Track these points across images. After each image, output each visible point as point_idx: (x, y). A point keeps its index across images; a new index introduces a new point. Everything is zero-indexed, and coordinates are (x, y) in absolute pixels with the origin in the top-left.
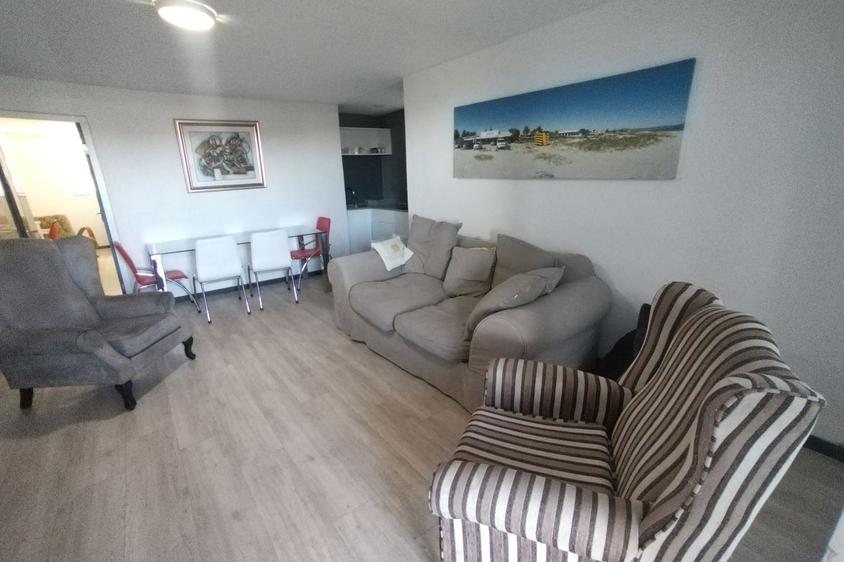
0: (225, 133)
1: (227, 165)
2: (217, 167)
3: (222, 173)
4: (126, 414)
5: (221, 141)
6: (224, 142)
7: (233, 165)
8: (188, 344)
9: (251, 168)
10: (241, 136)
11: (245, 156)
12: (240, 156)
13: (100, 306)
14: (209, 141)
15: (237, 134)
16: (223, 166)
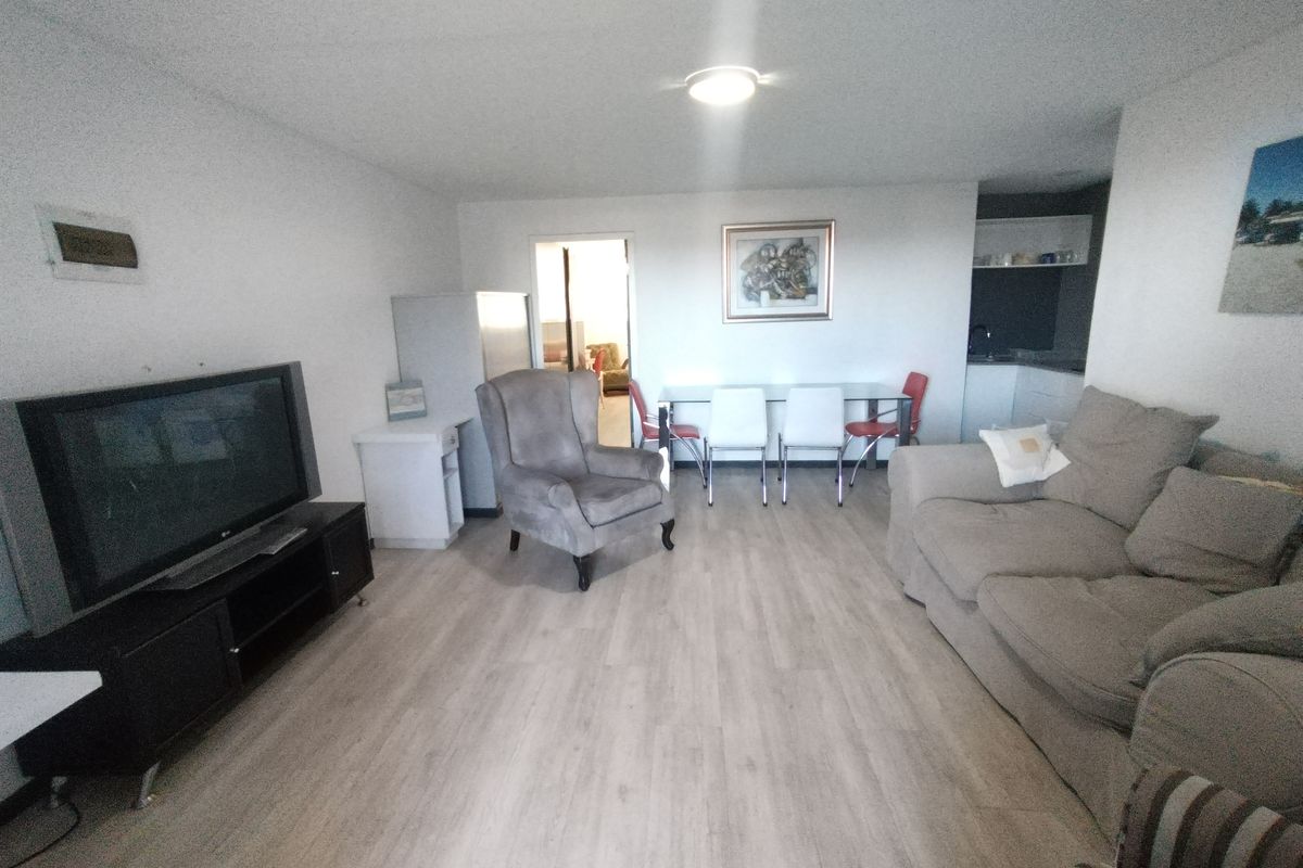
0: (785, 239)
1: (779, 285)
2: (765, 289)
3: (772, 297)
4: (578, 594)
5: (776, 251)
6: (780, 253)
7: (788, 286)
8: (668, 528)
9: (814, 291)
10: (806, 243)
11: (807, 273)
12: (801, 272)
13: (591, 456)
14: (760, 253)
15: (801, 240)
16: (773, 287)
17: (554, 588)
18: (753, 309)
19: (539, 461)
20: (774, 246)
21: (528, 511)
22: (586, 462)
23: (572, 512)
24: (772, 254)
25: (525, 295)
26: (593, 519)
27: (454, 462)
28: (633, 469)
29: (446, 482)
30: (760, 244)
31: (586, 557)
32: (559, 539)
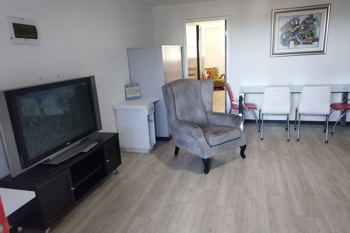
11: (314, 31)
13: (210, 116)
14: (290, 22)
15: (312, 16)
16: (296, 39)
17: (193, 172)
18: (285, 50)
19: (187, 118)
20: (297, 19)
21: (183, 139)
22: (207, 119)
23: (202, 140)
24: (297, 23)
25: (181, 46)
26: (211, 144)
27: (152, 118)
28: (228, 122)
29: (149, 125)
30: (291, 18)
31: (208, 159)
32: (196, 151)
